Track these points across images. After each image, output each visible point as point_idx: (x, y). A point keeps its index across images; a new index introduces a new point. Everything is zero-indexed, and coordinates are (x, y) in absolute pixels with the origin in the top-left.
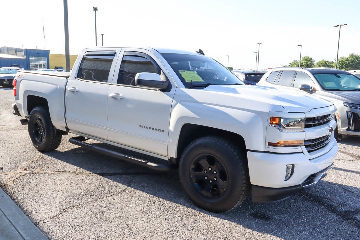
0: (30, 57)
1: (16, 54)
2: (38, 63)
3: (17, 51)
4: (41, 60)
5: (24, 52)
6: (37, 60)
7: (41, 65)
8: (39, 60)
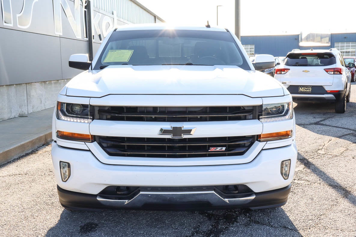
0: (335, 43)
1: (321, 41)
2: (345, 50)
3: (322, 37)
4: (349, 46)
5: (328, 38)
6: (343, 46)
7: (349, 52)
8: (346, 46)
